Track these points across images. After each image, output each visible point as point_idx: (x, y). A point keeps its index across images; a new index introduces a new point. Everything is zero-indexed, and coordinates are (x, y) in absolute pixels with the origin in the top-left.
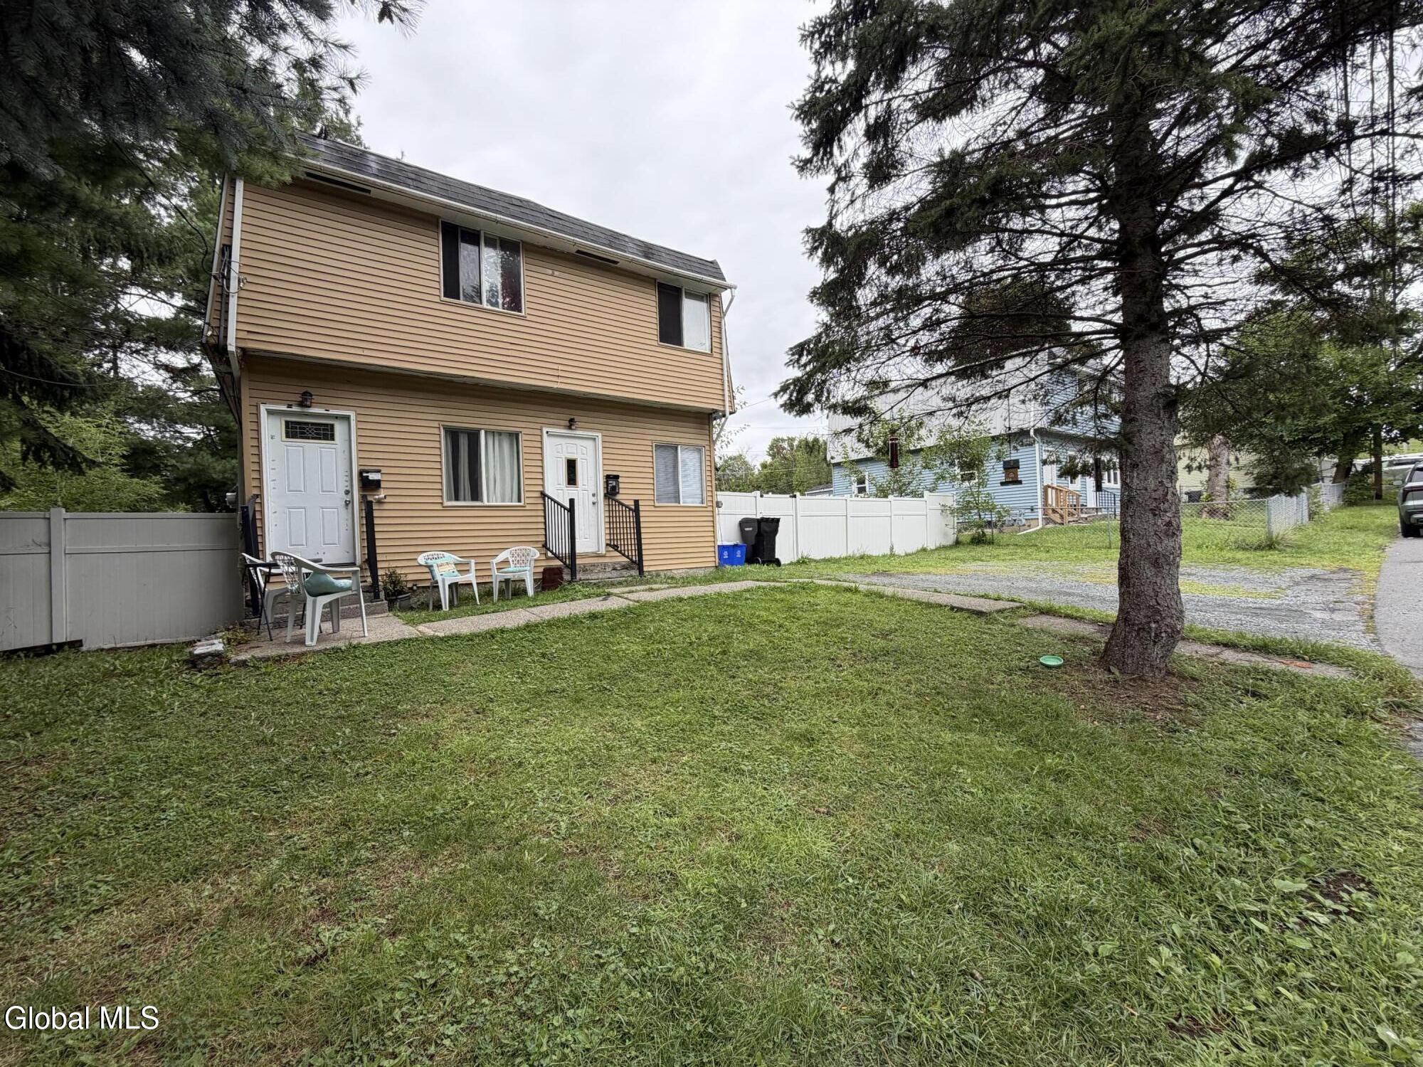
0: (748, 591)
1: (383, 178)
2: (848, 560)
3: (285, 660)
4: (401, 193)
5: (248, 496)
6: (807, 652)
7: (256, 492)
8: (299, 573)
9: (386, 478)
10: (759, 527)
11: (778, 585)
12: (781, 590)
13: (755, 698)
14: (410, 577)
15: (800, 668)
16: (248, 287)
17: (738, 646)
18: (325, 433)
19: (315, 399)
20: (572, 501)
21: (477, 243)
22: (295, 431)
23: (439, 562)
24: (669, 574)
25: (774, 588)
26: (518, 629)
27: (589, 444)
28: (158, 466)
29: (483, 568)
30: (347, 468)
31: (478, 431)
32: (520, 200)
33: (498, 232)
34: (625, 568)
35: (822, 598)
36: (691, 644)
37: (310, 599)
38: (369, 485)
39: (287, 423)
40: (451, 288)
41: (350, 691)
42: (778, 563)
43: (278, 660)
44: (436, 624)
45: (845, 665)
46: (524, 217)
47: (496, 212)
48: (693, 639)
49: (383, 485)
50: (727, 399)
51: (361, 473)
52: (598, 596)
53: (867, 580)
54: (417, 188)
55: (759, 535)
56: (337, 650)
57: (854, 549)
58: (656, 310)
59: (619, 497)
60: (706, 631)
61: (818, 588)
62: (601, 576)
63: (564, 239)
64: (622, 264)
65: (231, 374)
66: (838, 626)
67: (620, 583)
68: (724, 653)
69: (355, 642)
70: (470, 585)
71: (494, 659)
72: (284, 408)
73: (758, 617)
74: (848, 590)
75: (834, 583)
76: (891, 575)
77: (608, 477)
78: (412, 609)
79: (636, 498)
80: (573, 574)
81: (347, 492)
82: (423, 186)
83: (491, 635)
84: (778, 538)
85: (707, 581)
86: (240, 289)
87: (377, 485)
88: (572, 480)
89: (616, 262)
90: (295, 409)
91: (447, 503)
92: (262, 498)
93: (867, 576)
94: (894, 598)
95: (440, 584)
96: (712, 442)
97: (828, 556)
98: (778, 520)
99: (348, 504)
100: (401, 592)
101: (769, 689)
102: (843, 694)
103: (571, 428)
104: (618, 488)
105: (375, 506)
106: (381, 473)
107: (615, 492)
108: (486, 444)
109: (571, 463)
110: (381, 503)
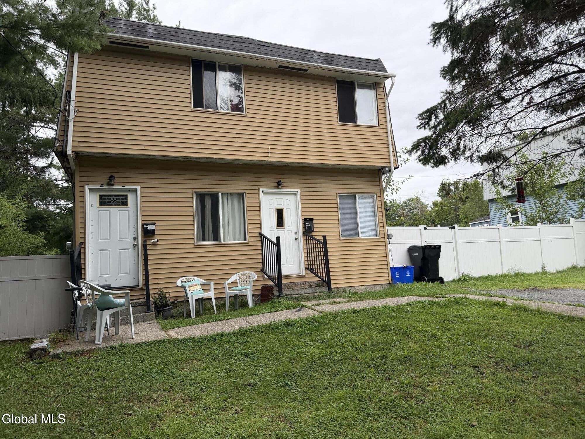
0: (410, 305)
1: (156, 38)
2: (503, 278)
3: (81, 354)
4: (166, 45)
5: (77, 243)
6: (454, 360)
7: (82, 241)
8: (92, 294)
9: (158, 228)
10: (424, 253)
11: (436, 299)
12: (438, 304)
13: (405, 398)
14: (172, 295)
15: (447, 373)
16: (79, 115)
17: (396, 353)
18: (122, 201)
19: (117, 180)
20: (278, 238)
21: (214, 70)
22: (105, 201)
23: (190, 284)
24: (352, 290)
25: (432, 303)
26: (233, 334)
27: (292, 198)
28: (45, 226)
29: (219, 288)
30: (135, 223)
31: (218, 193)
32: (240, 38)
33: (227, 61)
34: (318, 286)
35: (472, 311)
36: (357, 348)
37: (99, 312)
38: (148, 234)
39: (100, 196)
40: (198, 101)
41: (113, 378)
42: (441, 280)
43: (78, 354)
44: (181, 329)
45: (488, 372)
46: (244, 48)
47: (225, 48)
48: (359, 344)
49: (156, 233)
50: (392, 158)
51: (143, 226)
52: (295, 307)
53: (518, 295)
54: (176, 41)
55: (424, 259)
56: (113, 348)
57: (508, 268)
58: (336, 100)
59: (314, 234)
60: (370, 338)
61: (472, 302)
62: (300, 292)
63: (269, 59)
64: (311, 71)
65: (70, 168)
66: (484, 337)
67: (314, 298)
68: (383, 357)
69: (124, 342)
70: (211, 299)
71: (212, 357)
72: (99, 187)
73: (414, 327)
74: (497, 304)
75: (484, 298)
76: (542, 290)
77: (305, 220)
78: (173, 317)
79: (324, 234)
80: (280, 290)
81: (135, 239)
82: (179, 39)
83: (214, 338)
84: (440, 261)
85: (380, 296)
86: (75, 116)
87: (153, 232)
88: (280, 223)
89: (306, 70)
90: (105, 187)
91: (197, 243)
92: (85, 245)
93: (519, 291)
94: (538, 312)
95: (190, 300)
96: (382, 190)
97: (486, 274)
98: (440, 247)
99: (135, 246)
100: (166, 305)
101: (417, 392)
102: (483, 399)
103: (279, 187)
104: (313, 228)
105: (150, 248)
106: (154, 225)
107: (311, 230)
108: (222, 202)
109: (279, 211)
110: (155, 245)
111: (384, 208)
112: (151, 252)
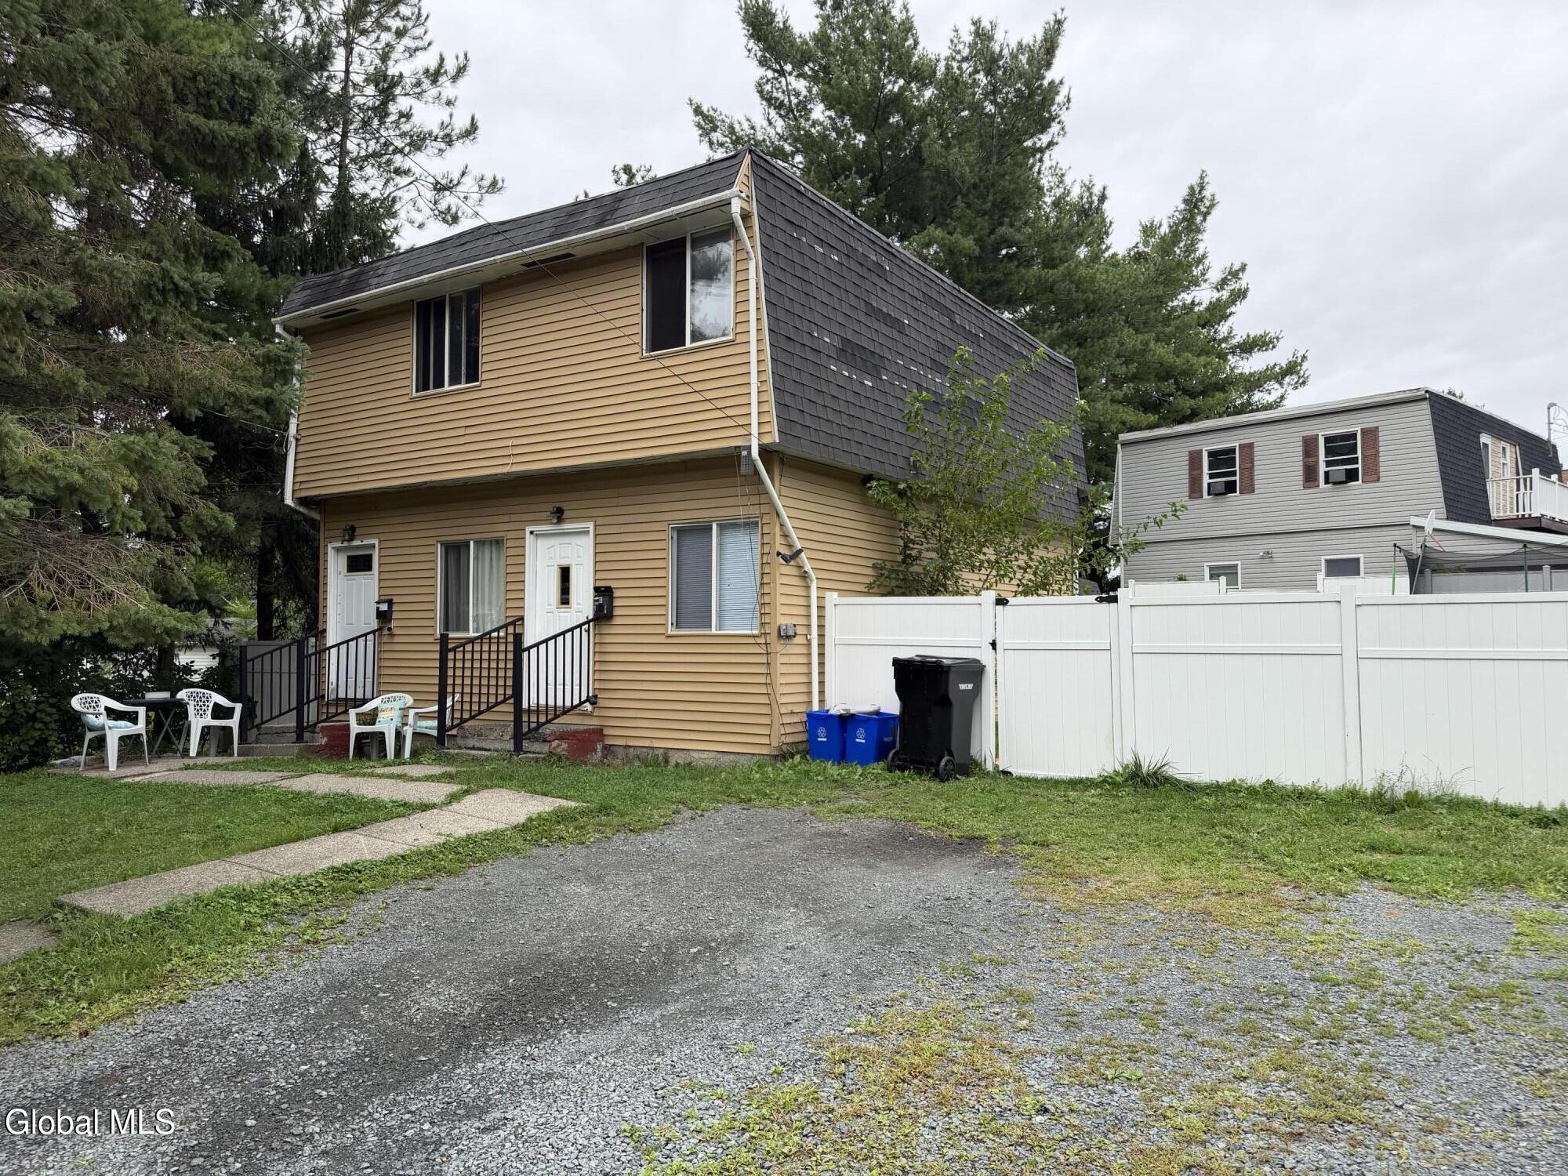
9: (397, 607)
16: (301, 442)
18: (365, 564)
19: (355, 532)
22: (353, 565)
27: (580, 542)
31: (469, 542)
39: (349, 557)
49: (394, 615)
50: (756, 419)
51: (376, 604)
54: (377, 285)
64: (579, 253)
77: (599, 590)
82: (383, 280)
86: (297, 445)
88: (565, 596)
89: (571, 255)
103: (560, 520)
104: (611, 608)
105: (385, 639)
106: (390, 603)
107: (603, 614)
108: (476, 558)
109: (565, 573)
110: (392, 635)
111: (779, 554)
112: (386, 648)
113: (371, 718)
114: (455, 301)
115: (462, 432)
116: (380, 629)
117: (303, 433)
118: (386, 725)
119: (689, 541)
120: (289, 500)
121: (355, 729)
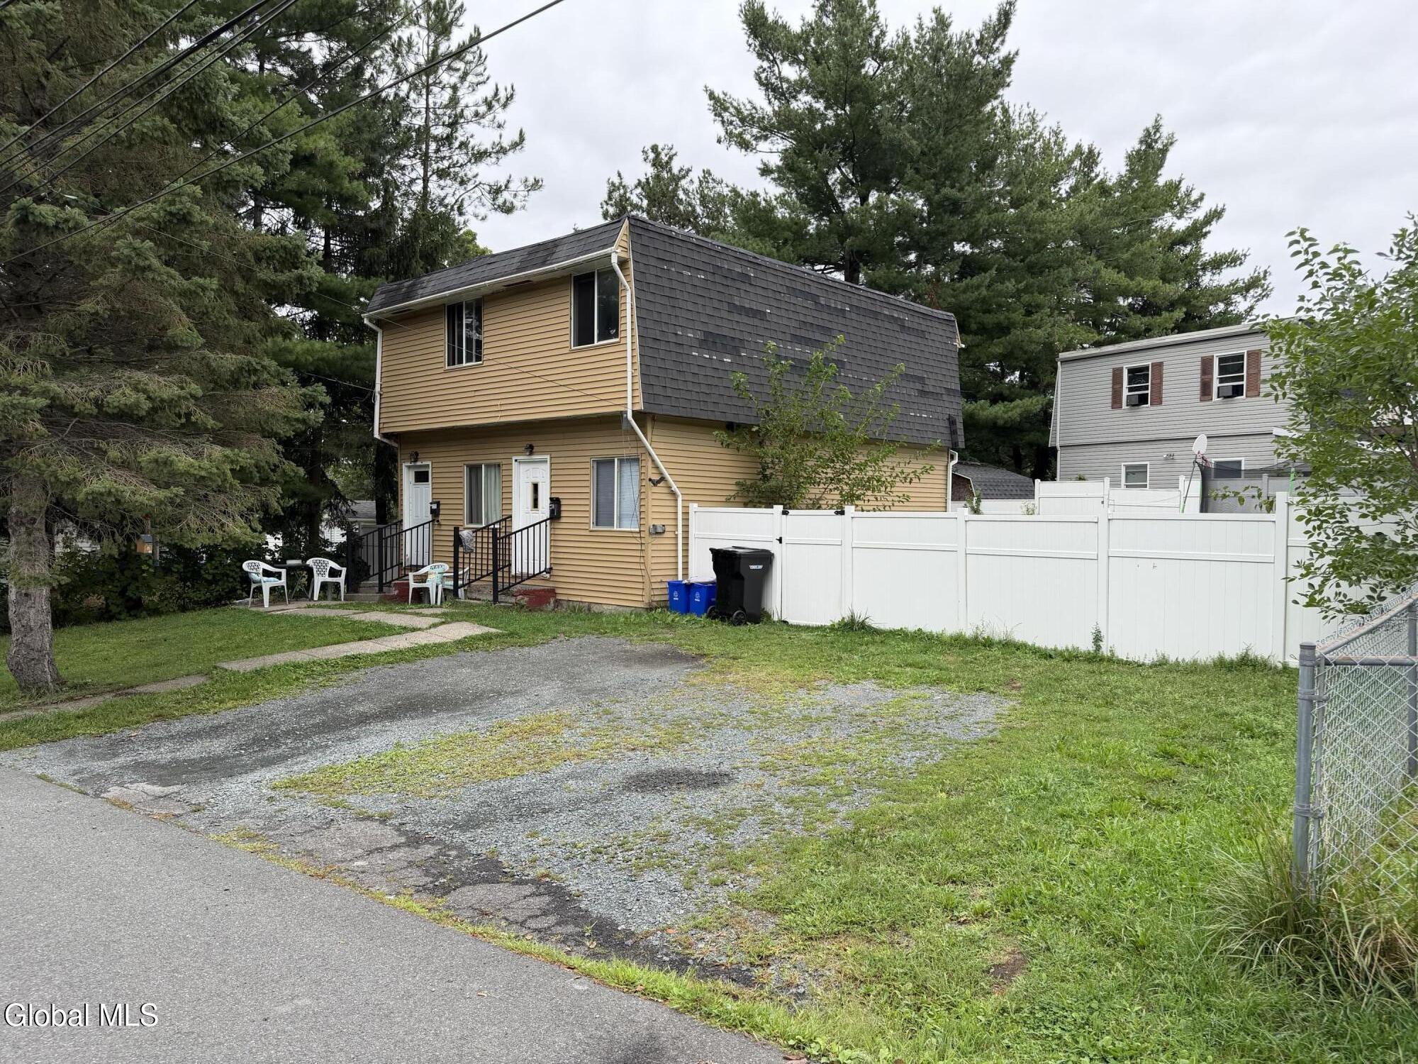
9: (442, 507)
18: (426, 477)
22: (418, 477)
31: (481, 466)
39: (415, 473)
49: (440, 512)
50: (630, 394)
59: (561, 520)
77: (552, 500)
79: (573, 521)
86: (380, 398)
88: (536, 503)
91: (466, 526)
92: (403, 522)
103: (531, 453)
104: (559, 511)
105: (436, 528)
106: (438, 504)
107: (555, 516)
108: (486, 476)
109: (536, 486)
110: (440, 525)
111: (650, 480)
112: (436, 533)
113: (423, 579)
114: (469, 306)
115: (473, 394)
116: (433, 521)
117: (384, 390)
118: (430, 584)
119: (603, 471)
120: (377, 435)
121: (413, 585)
